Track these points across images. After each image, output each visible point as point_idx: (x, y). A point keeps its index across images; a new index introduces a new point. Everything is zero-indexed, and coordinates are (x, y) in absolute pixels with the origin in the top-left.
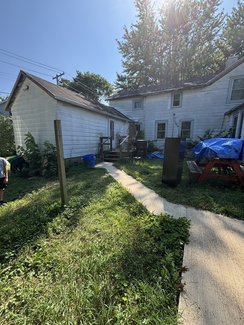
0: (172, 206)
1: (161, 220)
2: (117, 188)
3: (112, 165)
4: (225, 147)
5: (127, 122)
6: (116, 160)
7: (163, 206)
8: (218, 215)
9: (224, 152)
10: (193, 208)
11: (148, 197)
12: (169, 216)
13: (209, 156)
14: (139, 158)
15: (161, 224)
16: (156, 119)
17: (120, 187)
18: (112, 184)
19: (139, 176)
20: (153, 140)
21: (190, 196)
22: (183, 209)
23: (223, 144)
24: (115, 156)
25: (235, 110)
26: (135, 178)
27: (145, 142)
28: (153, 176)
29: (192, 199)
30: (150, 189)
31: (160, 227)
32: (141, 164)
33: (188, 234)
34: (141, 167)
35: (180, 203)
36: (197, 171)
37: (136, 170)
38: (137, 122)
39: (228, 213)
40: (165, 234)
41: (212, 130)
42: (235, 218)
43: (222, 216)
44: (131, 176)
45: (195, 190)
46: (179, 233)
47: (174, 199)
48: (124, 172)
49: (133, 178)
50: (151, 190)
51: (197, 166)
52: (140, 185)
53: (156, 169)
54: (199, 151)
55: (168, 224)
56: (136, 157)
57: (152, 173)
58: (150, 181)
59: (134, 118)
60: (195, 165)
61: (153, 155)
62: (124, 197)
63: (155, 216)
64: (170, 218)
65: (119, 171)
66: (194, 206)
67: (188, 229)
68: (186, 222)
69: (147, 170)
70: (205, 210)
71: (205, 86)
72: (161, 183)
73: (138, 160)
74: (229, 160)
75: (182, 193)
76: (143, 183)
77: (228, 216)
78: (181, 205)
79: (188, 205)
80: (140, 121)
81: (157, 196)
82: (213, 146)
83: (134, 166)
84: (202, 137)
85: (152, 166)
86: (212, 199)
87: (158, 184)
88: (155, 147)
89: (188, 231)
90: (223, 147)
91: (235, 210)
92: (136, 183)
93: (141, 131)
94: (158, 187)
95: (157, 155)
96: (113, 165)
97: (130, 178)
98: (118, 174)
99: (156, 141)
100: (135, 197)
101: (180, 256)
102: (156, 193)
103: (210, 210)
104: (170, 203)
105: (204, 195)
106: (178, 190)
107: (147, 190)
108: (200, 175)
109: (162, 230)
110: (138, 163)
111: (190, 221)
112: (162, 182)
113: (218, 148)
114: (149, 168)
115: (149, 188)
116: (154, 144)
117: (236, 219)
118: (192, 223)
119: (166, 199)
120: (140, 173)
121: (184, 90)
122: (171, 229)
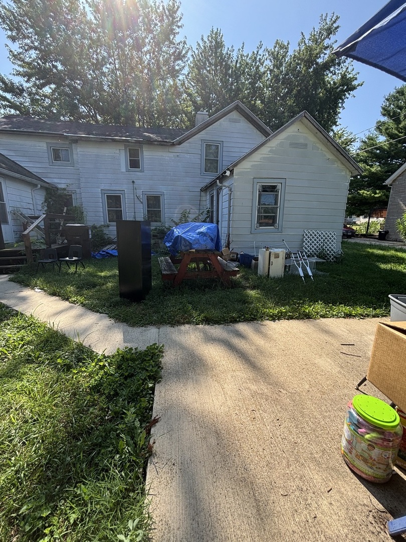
0: (137, 331)
1: (117, 362)
2: (24, 328)
3: (9, 281)
4: (199, 234)
5: (39, 186)
6: (18, 269)
7: (122, 337)
8: (198, 326)
9: (199, 241)
10: (168, 326)
11: (95, 329)
12: (131, 349)
13: (183, 248)
14: (74, 258)
15: (119, 367)
16: (103, 188)
17: (31, 324)
18: (9, 322)
19: (77, 294)
20: (102, 225)
21: (163, 310)
22: (154, 332)
23: (197, 231)
24: (13, 260)
25: (211, 185)
26: (67, 299)
27: (85, 229)
28: (104, 290)
29: (166, 313)
30: (98, 314)
31: (117, 373)
32: (80, 270)
33: (160, 367)
34: (80, 275)
35: (149, 324)
36: (172, 270)
37: (68, 283)
38: (64, 189)
39: (208, 321)
40: (125, 382)
41: (188, 210)
42: (215, 324)
43: (202, 326)
44: (59, 296)
45: (170, 299)
46: (147, 370)
47: (140, 321)
48: (40, 290)
49: (63, 300)
50: (102, 314)
51: (172, 264)
52: (78, 310)
53: (110, 276)
54: (170, 242)
55: (130, 362)
56: (68, 258)
57: (103, 284)
58: (98, 299)
59: (56, 181)
60: (169, 263)
61: (103, 252)
62: (42, 342)
63: (109, 357)
64: (133, 352)
65: (27, 292)
66: (169, 323)
67: (160, 359)
68: (157, 351)
69: (91, 279)
70: (184, 323)
71: (173, 145)
72: (118, 298)
73: (73, 264)
74: (206, 251)
75: (152, 307)
76: (83, 305)
77: (209, 324)
78: (151, 326)
79: (161, 323)
80: (71, 188)
81: (113, 321)
82: (187, 234)
83: (64, 276)
84: (177, 220)
85: (102, 272)
86: (190, 307)
87: (113, 302)
88: (106, 238)
89: (161, 362)
90: (198, 235)
91: (215, 313)
92: (71, 308)
93: (75, 207)
94: (114, 306)
95: (110, 252)
96: (11, 280)
97: (56, 300)
98: (24, 299)
99: (108, 226)
100: (67, 335)
101: (149, 405)
102: (111, 318)
103: (188, 323)
104: (135, 328)
105: (181, 303)
106: (146, 304)
107: (93, 317)
108: (175, 275)
109: (120, 377)
110: (72, 269)
111: (163, 346)
112: (120, 297)
113: (192, 236)
114: (96, 276)
115: (97, 311)
116: (105, 232)
117: (216, 326)
118: (166, 348)
119: (127, 323)
120: (78, 288)
121: (143, 143)
122: (135, 369)
